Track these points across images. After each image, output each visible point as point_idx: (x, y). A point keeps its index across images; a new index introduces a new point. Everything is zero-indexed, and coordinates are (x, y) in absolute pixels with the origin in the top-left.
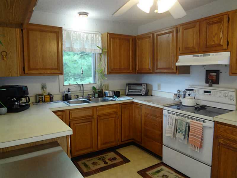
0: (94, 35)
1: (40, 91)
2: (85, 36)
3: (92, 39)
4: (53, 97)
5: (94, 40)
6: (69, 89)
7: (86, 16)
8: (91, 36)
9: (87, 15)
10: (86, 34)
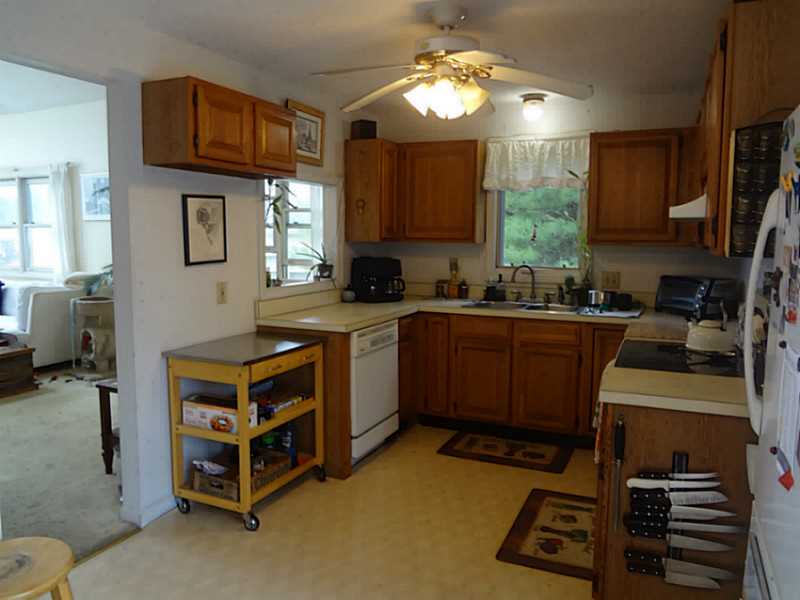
0: (573, 142)
1: (446, 274)
2: (548, 148)
3: (566, 153)
4: (467, 290)
5: (573, 154)
6: (500, 276)
7: (540, 101)
8: (563, 146)
9: (543, 100)
10: (550, 143)
